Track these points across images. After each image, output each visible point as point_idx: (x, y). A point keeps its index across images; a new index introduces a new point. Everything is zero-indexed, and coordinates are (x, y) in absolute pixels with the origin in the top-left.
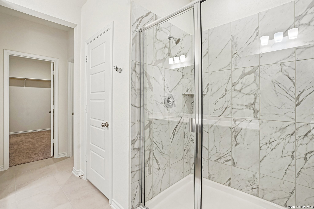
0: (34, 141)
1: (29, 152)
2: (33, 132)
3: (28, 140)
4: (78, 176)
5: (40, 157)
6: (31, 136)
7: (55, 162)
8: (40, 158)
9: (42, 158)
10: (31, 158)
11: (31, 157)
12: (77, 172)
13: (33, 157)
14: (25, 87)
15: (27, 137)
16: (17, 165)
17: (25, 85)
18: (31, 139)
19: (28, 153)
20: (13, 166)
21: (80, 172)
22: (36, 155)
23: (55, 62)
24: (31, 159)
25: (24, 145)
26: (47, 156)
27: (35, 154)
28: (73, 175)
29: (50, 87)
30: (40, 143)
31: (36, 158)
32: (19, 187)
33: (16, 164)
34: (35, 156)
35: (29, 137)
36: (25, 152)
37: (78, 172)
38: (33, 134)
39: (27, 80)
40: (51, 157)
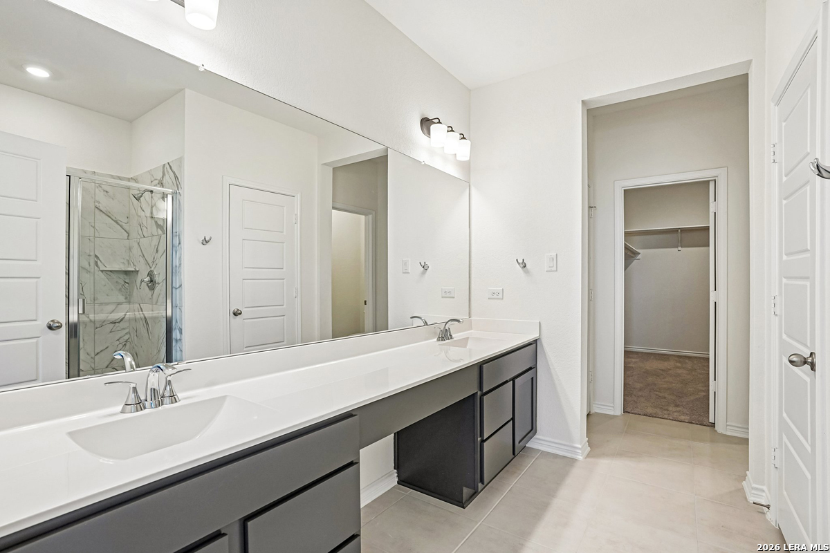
0: (689, 377)
1: (666, 396)
2: (696, 357)
3: (679, 371)
4: (751, 499)
5: (684, 414)
6: (689, 364)
7: (712, 441)
8: (683, 418)
9: (687, 418)
10: (665, 410)
11: (665, 408)
12: (753, 488)
13: (670, 409)
14: (680, 248)
15: (679, 365)
16: (635, 414)
17: (679, 244)
18: (684, 372)
19: (665, 398)
20: (629, 413)
21: (764, 494)
22: (678, 409)
23: (716, 178)
24: (666, 412)
25: (667, 380)
26: (701, 419)
27: (677, 406)
28: (742, 490)
29: (708, 245)
30: (700, 385)
31: (676, 414)
32: (621, 454)
33: (636, 412)
34: (674, 409)
35: (684, 366)
36: (661, 395)
37: (757, 489)
38: (695, 362)
39: (683, 230)
40: (708, 426)
